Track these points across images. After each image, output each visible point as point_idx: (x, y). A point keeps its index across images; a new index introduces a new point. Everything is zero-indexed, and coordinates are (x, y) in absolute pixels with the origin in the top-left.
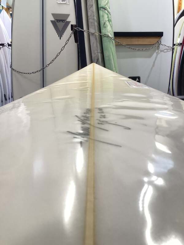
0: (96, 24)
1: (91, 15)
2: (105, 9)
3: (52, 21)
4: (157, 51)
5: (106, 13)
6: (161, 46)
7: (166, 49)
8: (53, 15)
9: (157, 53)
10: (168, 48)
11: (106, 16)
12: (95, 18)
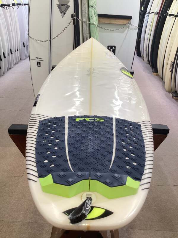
0: (87, 15)
1: (84, 10)
2: (93, 7)
3: (57, 5)
4: (128, 29)
6: (130, 26)
11: (93, 11)
12: (87, 12)
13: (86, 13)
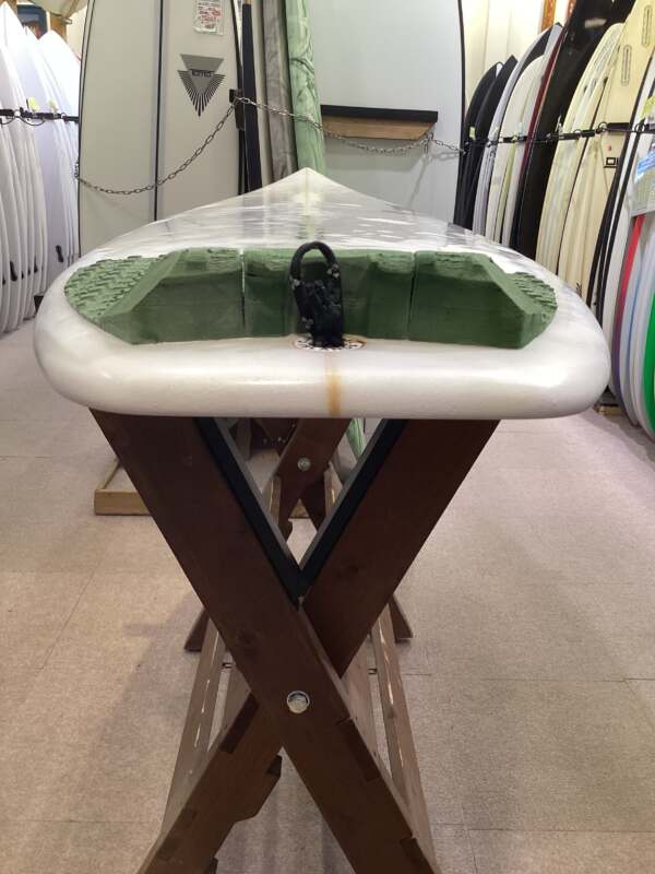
0: (283, 92)
1: (272, 75)
2: (303, 63)
3: (181, 73)
4: (424, 156)
5: (304, 71)
6: (433, 144)
7: (443, 153)
8: (186, 58)
9: (424, 161)
10: (450, 151)
11: (303, 78)
12: (281, 79)
13: (279, 82)
